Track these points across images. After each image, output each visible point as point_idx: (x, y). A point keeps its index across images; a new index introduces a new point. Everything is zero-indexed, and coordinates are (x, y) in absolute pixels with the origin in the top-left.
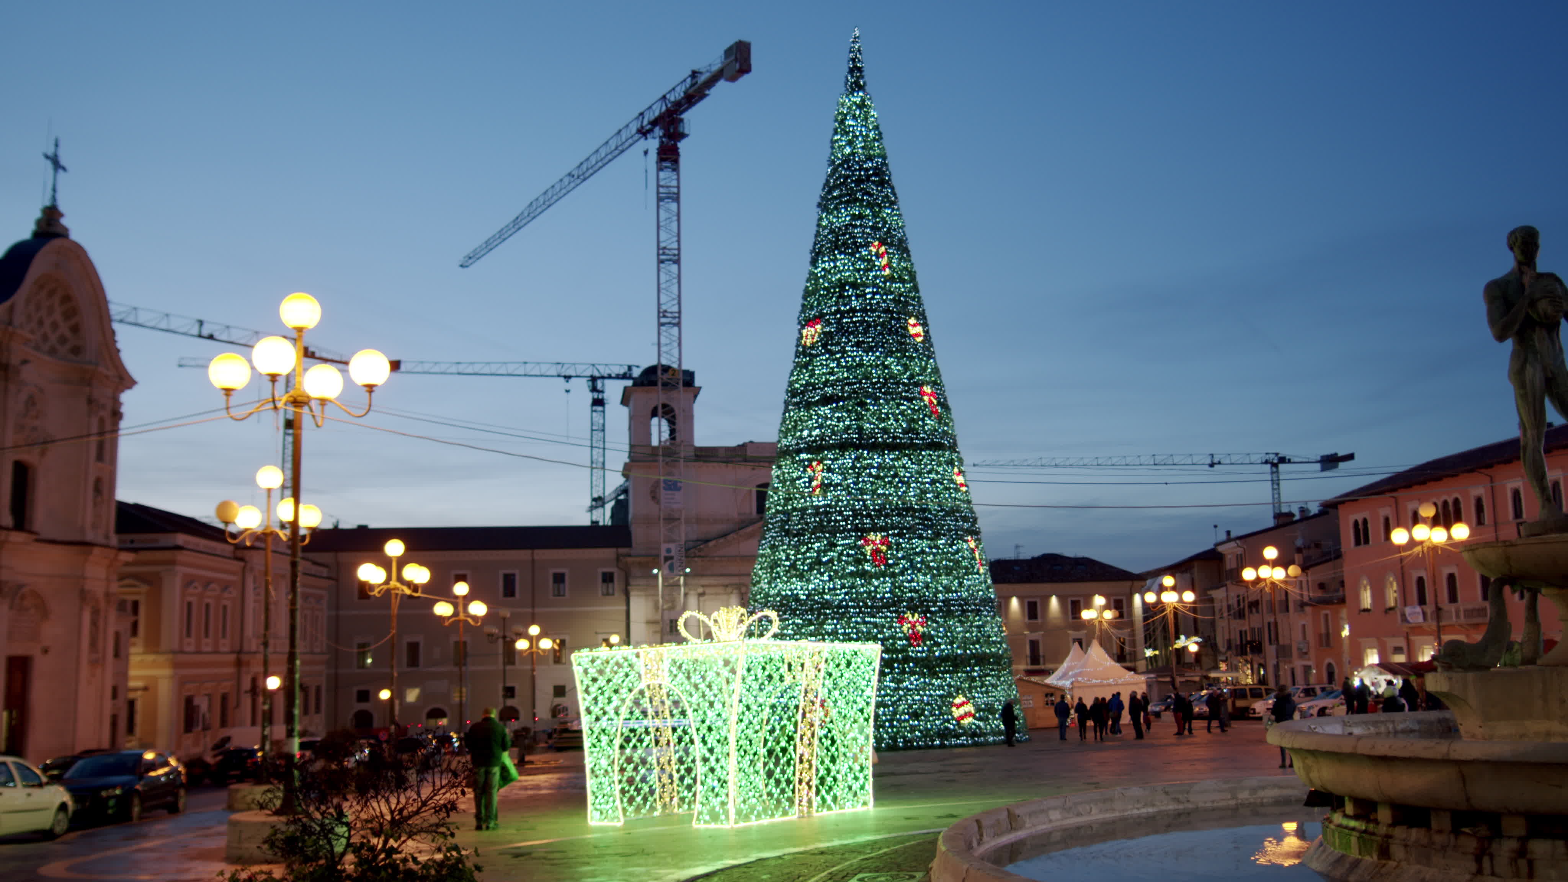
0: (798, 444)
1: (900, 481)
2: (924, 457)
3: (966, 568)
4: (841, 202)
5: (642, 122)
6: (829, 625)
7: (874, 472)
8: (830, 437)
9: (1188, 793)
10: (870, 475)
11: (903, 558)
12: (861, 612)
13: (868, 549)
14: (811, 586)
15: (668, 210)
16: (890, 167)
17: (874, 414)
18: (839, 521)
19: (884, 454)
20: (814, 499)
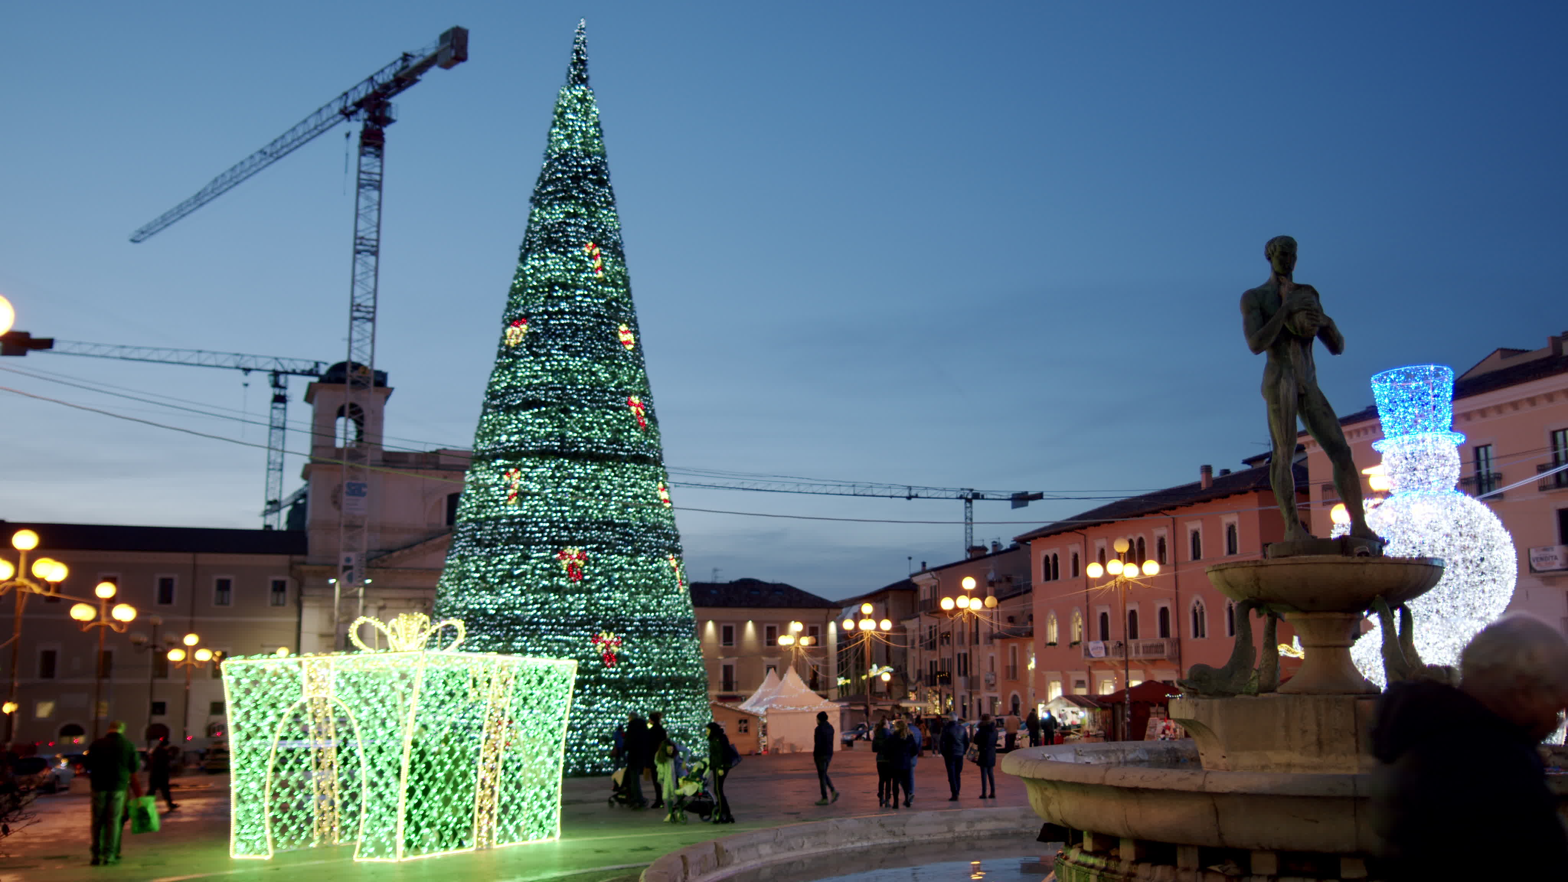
0: (495, 449)
1: (602, 494)
2: (628, 469)
3: (666, 587)
4: (556, 199)
5: (346, 102)
6: (519, 642)
8: (530, 443)
9: (904, 825)
10: (570, 485)
11: (600, 574)
12: (553, 629)
13: (565, 563)
14: (501, 601)
15: (368, 198)
16: (610, 167)
17: (578, 421)
18: (535, 532)
19: (585, 465)
20: (509, 508)
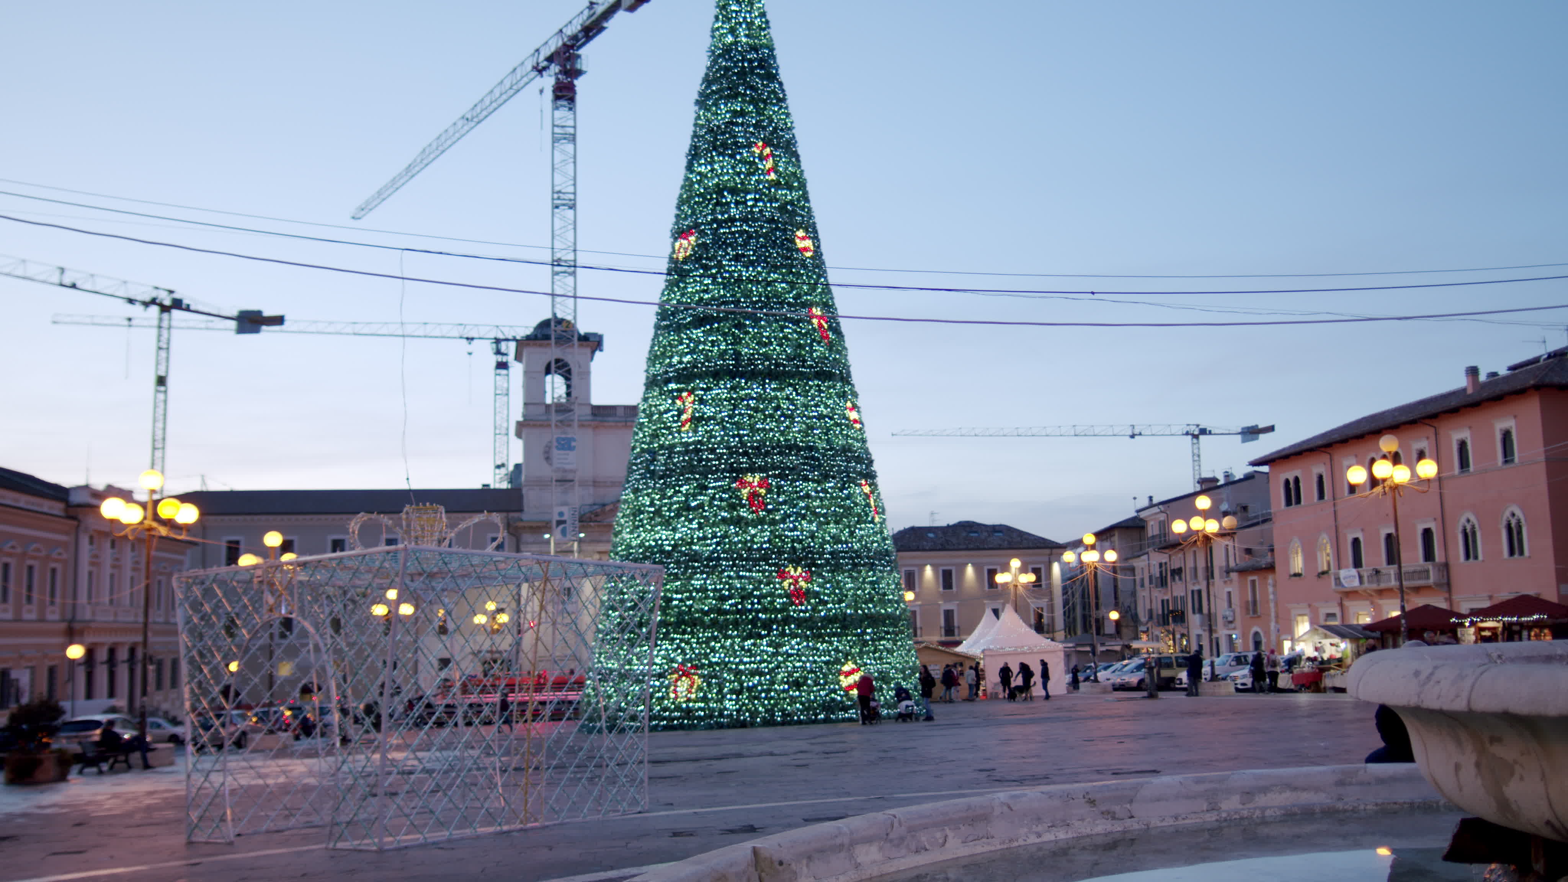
0: (667, 372)
1: (783, 415)
2: (811, 387)
3: (859, 515)
5: (538, 58)
6: (698, 580)
7: (752, 403)
8: (703, 364)
10: (748, 407)
11: (785, 503)
12: (734, 565)
13: (745, 492)
14: (678, 536)
15: (563, 152)
16: (779, 61)
17: (754, 337)
18: (712, 460)
19: (764, 384)
20: (683, 435)
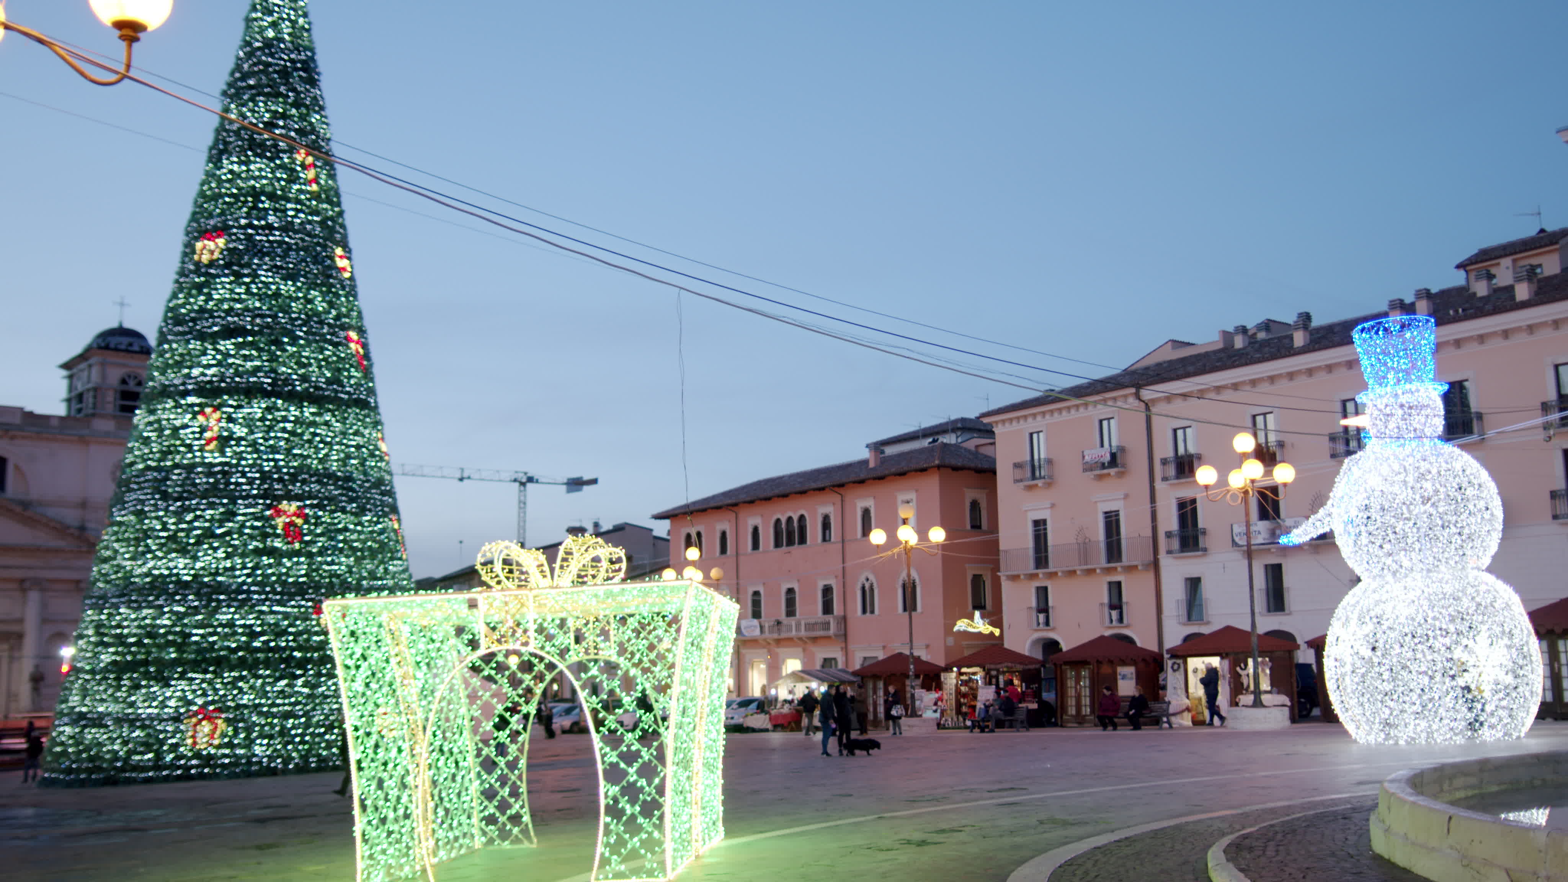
0: (184, 384)
2: (349, 414)
4: (259, 94)
6: (225, 613)
7: (289, 426)
8: (232, 379)
10: (284, 430)
11: (321, 535)
12: (266, 599)
13: (280, 521)
14: (199, 565)
16: (320, 65)
17: (292, 355)
18: (242, 484)
19: (302, 407)
20: (206, 455)
